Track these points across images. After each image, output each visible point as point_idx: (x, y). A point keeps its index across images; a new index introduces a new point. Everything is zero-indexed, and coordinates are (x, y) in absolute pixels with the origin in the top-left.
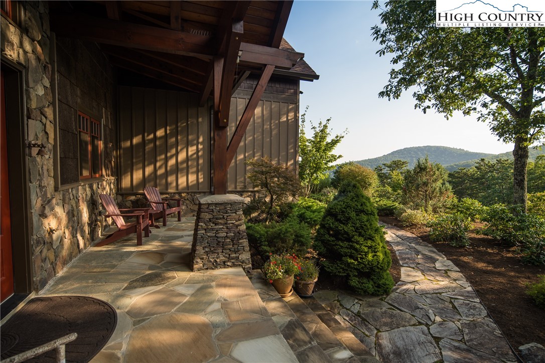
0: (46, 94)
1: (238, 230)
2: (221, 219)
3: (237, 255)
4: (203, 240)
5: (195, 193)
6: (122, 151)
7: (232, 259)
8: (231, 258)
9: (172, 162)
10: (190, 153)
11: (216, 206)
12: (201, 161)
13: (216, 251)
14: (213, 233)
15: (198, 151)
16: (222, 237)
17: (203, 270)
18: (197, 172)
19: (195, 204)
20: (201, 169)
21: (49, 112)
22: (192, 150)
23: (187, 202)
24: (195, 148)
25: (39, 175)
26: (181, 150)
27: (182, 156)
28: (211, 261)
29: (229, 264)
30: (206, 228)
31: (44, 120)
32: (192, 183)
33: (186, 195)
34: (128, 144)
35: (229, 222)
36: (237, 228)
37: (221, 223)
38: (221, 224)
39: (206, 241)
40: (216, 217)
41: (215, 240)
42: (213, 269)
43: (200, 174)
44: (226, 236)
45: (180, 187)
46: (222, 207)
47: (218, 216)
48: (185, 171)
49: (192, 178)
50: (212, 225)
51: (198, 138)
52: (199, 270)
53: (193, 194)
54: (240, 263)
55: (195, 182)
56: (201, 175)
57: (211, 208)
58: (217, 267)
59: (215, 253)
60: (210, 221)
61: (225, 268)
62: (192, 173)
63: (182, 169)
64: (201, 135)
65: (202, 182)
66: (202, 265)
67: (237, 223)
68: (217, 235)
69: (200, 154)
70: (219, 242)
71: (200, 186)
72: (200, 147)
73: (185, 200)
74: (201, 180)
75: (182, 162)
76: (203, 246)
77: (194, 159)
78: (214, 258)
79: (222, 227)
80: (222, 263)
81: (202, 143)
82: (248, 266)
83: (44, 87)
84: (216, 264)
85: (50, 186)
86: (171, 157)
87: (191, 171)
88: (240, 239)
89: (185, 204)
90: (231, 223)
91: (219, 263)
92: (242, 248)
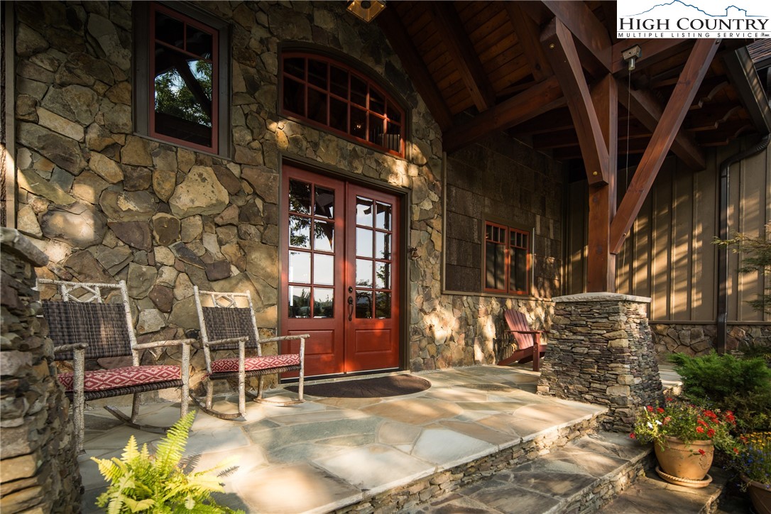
0: (434, 208)
1: (609, 345)
2: (581, 326)
3: (605, 387)
4: (553, 353)
5: (683, 324)
6: (570, 267)
7: (594, 391)
8: (591, 389)
9: (641, 276)
10: (674, 259)
11: (576, 307)
12: (697, 269)
13: (569, 373)
14: (569, 346)
15: (691, 251)
16: (581, 354)
17: (549, 395)
18: (689, 289)
19: (682, 344)
20: (698, 283)
21: (437, 223)
22: (678, 252)
23: (668, 339)
24: (684, 248)
25: (422, 277)
26: (658, 254)
27: (659, 265)
28: (560, 387)
29: (587, 396)
30: (558, 337)
31: (429, 229)
32: (678, 309)
33: (665, 328)
34: (578, 257)
35: (593, 332)
36: (608, 343)
37: (581, 332)
38: (582, 334)
39: (557, 356)
40: (575, 322)
41: (570, 357)
42: (562, 398)
43: (694, 291)
44: (587, 353)
45: (654, 316)
46: (586, 308)
47: (578, 322)
48: (665, 288)
49: (678, 300)
50: (567, 334)
51: (692, 229)
52: (545, 394)
53: (678, 327)
54: (607, 401)
55: (684, 308)
56: (697, 293)
57: (569, 309)
58: (568, 397)
59: (568, 375)
60: (566, 328)
61: (580, 401)
62: (679, 291)
63: (659, 287)
64: (699, 222)
65: (698, 307)
66: (548, 388)
67: (607, 335)
68: (573, 350)
69: (695, 257)
70: (575, 360)
71: (694, 314)
72: (696, 245)
73: (663, 336)
74: (695, 304)
75: (660, 275)
76: (552, 361)
77: (683, 266)
78: (565, 382)
79: (582, 338)
80: (577, 393)
81: (699, 238)
82: (621, 410)
83: (432, 202)
84: (568, 391)
85: (435, 289)
86: (640, 268)
87: (674, 287)
88: (612, 362)
89: (663, 343)
90: (599, 334)
91: (572, 391)
92: (613, 376)
